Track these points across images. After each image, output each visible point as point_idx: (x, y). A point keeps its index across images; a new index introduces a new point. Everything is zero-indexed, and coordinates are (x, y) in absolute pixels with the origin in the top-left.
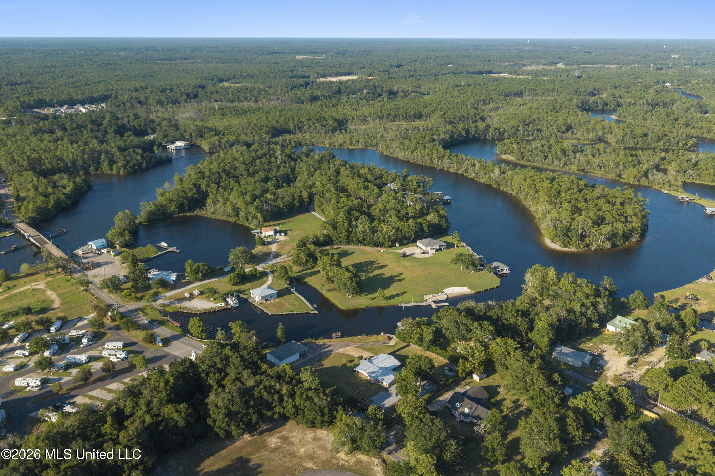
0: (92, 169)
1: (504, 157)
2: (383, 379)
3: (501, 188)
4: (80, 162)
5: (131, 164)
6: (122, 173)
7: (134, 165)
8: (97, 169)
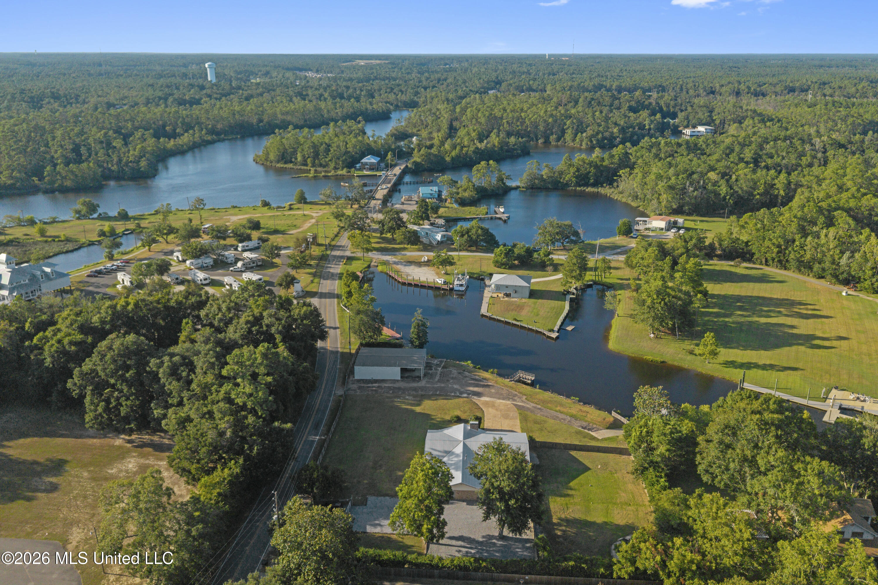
0: (553, 138)
4: (541, 128)
5: (600, 136)
6: (584, 146)
7: (604, 138)
8: (558, 139)
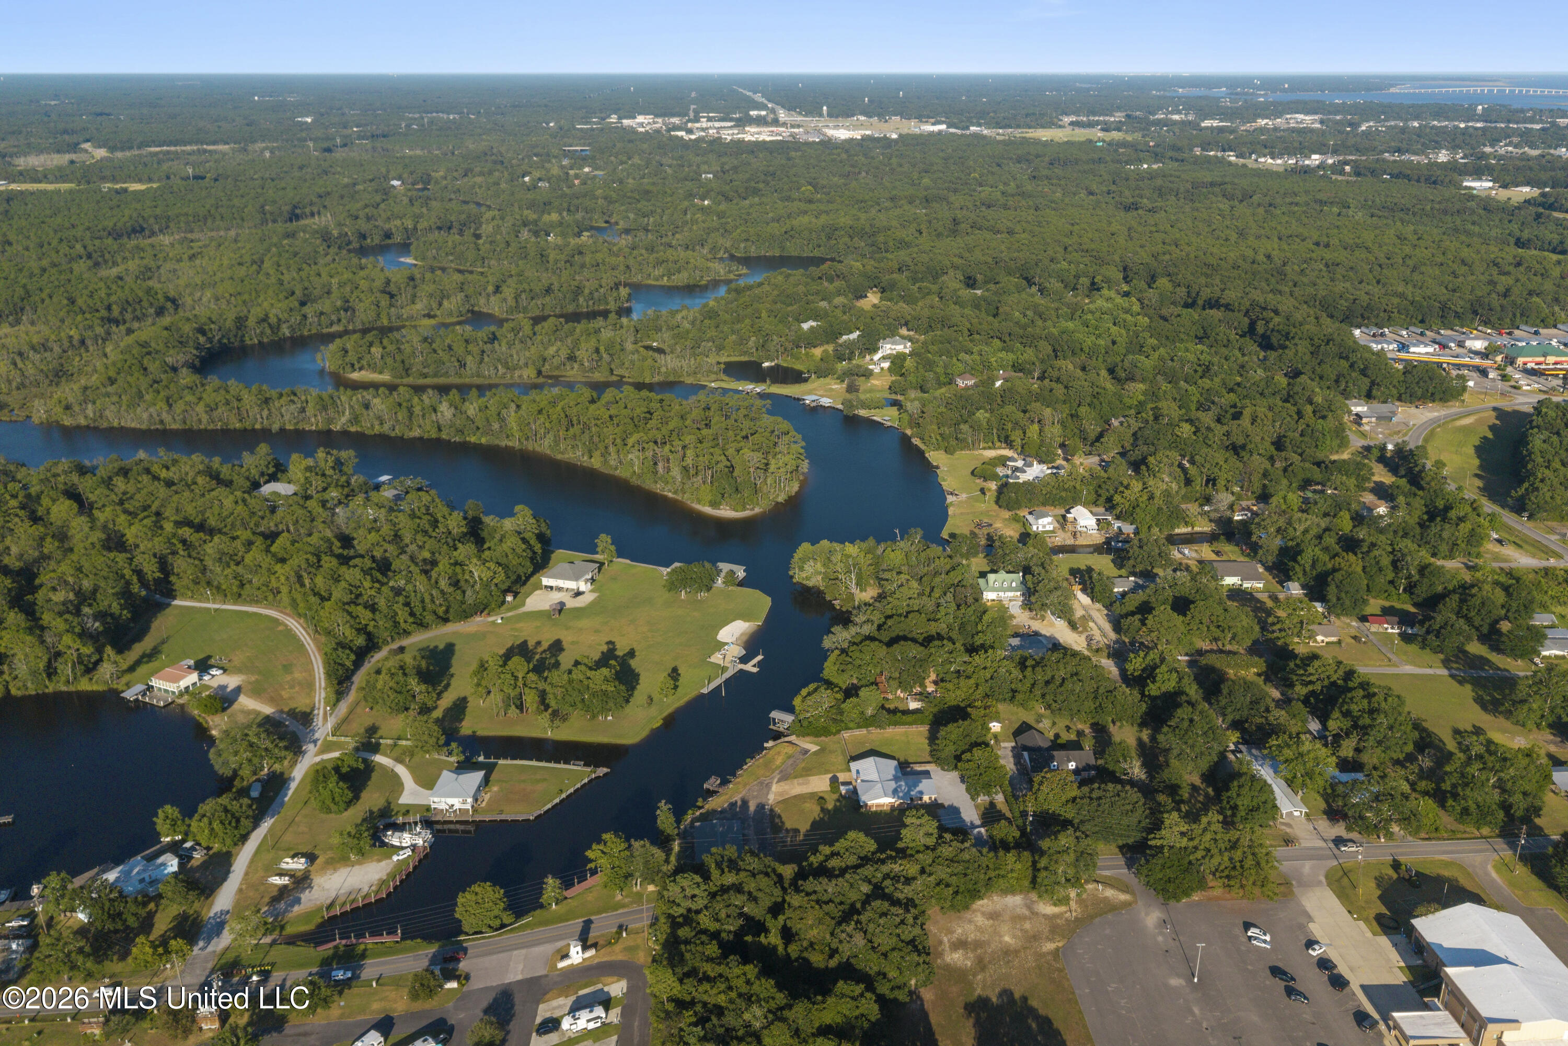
1: (355, 376)
2: (921, 793)
3: (473, 439)
